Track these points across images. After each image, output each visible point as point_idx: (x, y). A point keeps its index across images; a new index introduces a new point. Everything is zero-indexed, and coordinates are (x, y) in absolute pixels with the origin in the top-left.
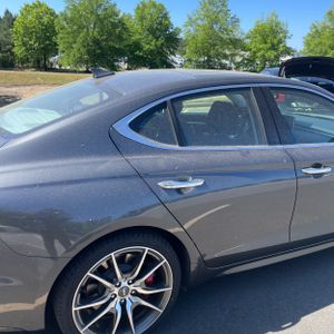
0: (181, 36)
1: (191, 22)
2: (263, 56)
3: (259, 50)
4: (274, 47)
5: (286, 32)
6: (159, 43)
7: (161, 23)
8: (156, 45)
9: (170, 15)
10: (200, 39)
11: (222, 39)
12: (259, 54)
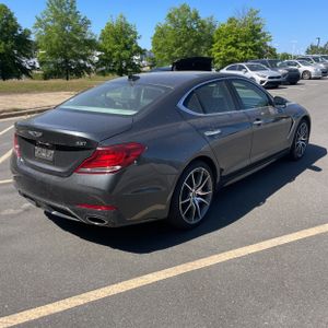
0: (33, 38)
1: (40, 23)
2: (119, 55)
3: (114, 50)
4: (126, 47)
5: (135, 33)
6: (9, 46)
7: (7, 25)
8: (5, 48)
9: (15, 16)
10: (54, 41)
11: (76, 41)
12: (115, 54)
